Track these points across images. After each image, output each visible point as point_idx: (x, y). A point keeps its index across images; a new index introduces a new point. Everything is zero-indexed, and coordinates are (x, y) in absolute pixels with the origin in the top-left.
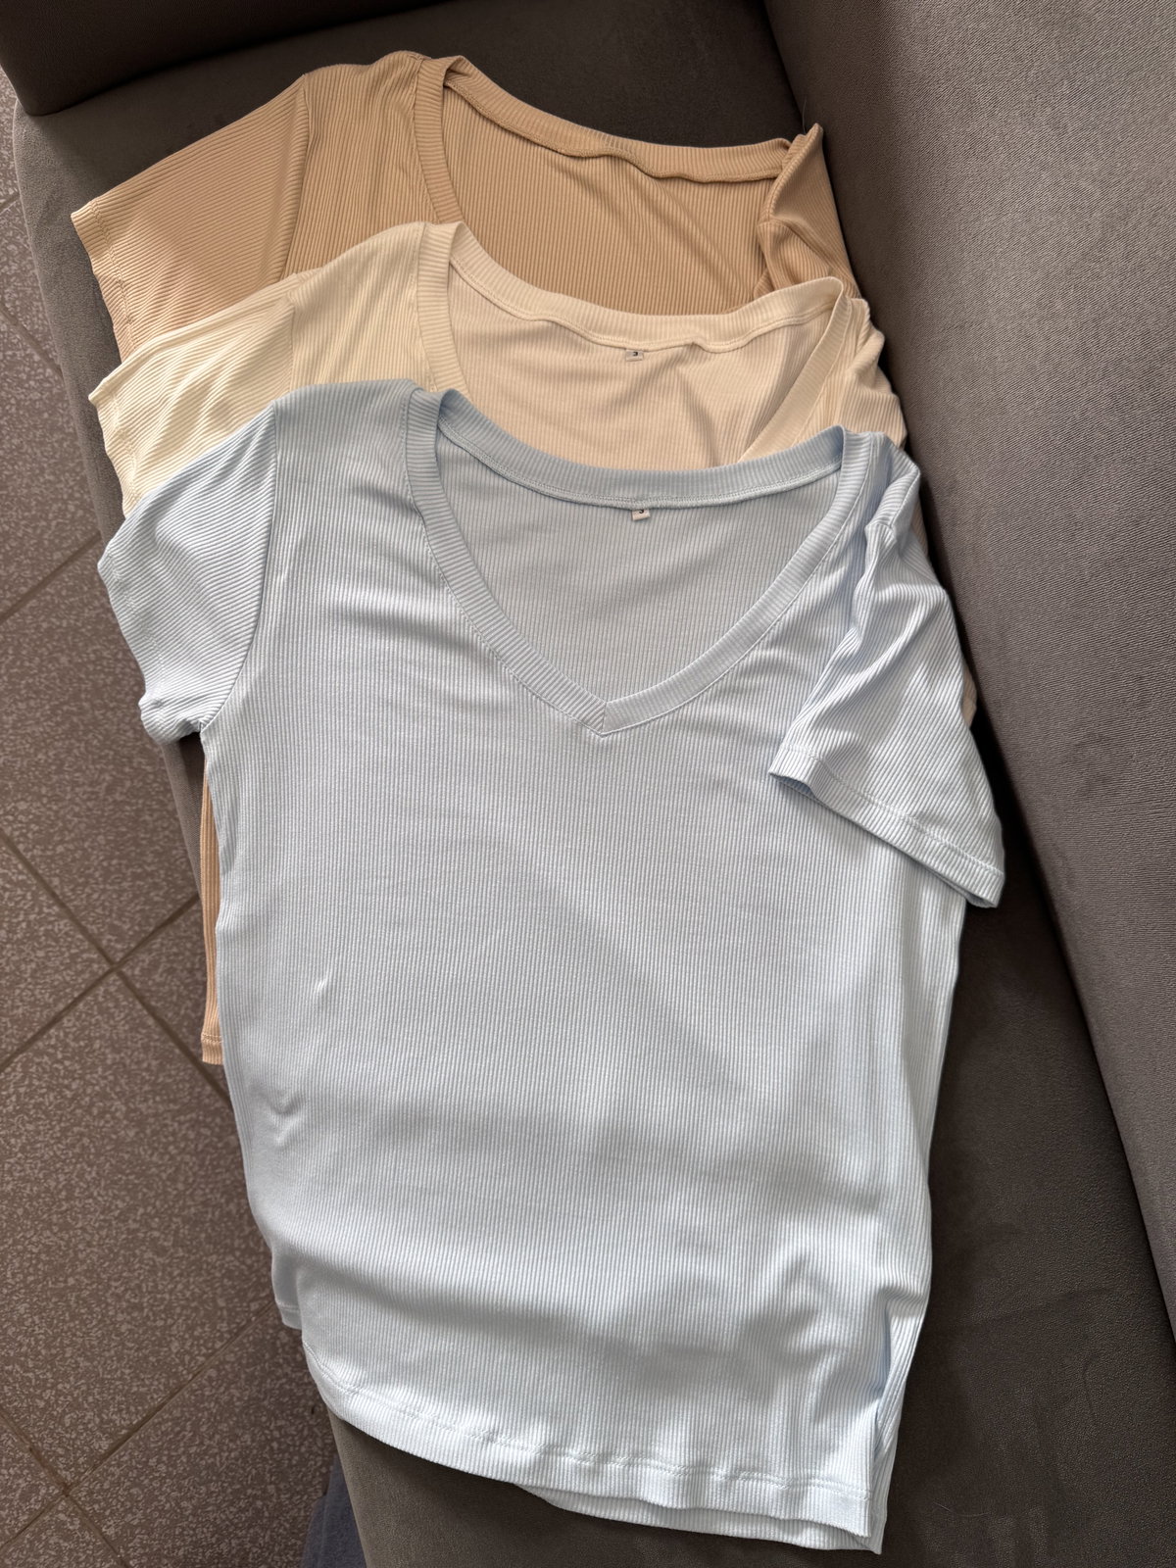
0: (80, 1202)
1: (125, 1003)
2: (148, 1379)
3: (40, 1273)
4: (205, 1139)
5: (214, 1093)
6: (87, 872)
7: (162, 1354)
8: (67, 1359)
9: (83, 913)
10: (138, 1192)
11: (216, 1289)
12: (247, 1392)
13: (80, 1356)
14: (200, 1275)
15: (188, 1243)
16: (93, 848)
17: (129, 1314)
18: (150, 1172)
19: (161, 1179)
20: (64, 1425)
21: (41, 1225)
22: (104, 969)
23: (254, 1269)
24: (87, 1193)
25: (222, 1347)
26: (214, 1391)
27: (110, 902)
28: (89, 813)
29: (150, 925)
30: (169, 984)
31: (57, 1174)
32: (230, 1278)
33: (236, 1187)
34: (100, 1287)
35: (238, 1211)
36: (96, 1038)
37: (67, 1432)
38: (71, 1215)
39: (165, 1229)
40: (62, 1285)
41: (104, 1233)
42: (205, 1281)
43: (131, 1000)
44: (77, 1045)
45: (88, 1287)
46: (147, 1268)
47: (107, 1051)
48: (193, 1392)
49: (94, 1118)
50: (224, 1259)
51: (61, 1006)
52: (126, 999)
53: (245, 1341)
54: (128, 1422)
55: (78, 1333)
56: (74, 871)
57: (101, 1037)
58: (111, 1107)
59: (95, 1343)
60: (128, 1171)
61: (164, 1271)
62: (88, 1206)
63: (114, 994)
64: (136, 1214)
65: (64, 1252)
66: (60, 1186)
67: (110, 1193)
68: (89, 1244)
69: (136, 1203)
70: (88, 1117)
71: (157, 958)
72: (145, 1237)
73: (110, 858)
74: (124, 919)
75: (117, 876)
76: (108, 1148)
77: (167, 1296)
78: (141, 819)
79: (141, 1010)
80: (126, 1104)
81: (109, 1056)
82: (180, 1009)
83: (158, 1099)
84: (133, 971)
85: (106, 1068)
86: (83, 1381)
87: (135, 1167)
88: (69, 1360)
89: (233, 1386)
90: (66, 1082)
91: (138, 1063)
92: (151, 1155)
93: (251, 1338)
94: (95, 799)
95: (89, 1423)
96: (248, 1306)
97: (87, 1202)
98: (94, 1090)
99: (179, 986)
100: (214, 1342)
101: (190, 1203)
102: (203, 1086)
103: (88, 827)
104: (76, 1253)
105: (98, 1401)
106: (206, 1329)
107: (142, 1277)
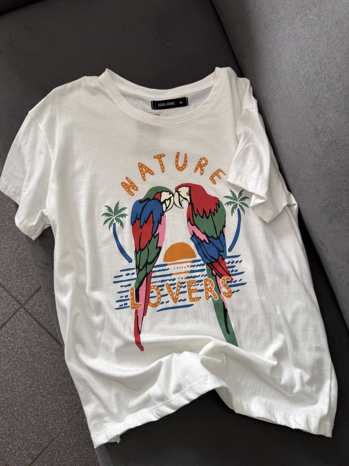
0: (16, 383)
1: (26, 317)
2: (42, 438)
3: (5, 407)
4: (55, 359)
5: (57, 344)
6: (11, 276)
7: (46, 430)
8: (16, 434)
9: (11, 290)
10: (35, 378)
11: (62, 407)
12: (75, 440)
13: (20, 433)
14: (57, 403)
15: (52, 393)
16: (12, 268)
17: (35, 418)
18: (38, 371)
19: (42, 373)
20: (16, 456)
21: (4, 391)
22: (18, 307)
23: (74, 399)
24: (18, 380)
25: (65, 426)
26: (64, 440)
27: (19, 285)
28: (10, 257)
29: (32, 292)
30: (40, 310)
31: (8, 374)
32: (66, 403)
33: (66, 373)
34: (24, 410)
35: (67, 381)
36: (18, 329)
37: (17, 458)
38: (13, 387)
39: (44, 389)
40: (12, 410)
41: (24, 392)
42: (58, 405)
43: (28, 316)
44: (11, 332)
45: (21, 410)
46: (39, 402)
47: (22, 333)
48: (57, 441)
49: (19, 355)
50: (64, 397)
51: (6, 320)
52: (26, 316)
53: (73, 423)
54: (37, 453)
55: (19, 425)
56: (7, 276)
57: (19, 329)
58: (24, 351)
59: (24, 428)
60: (31, 371)
61: (45, 403)
62: (19, 384)
63: (23, 314)
64: (34, 385)
65: (12, 399)
66: (9, 378)
67: (26, 379)
68: (20, 396)
69: (34, 381)
70: (17, 355)
71: (35, 302)
72: (38, 392)
73: (18, 271)
74: (24, 290)
75: (21, 276)
76: (24, 364)
77: (46, 411)
78: (27, 258)
79: (31, 319)
80: (29, 350)
81: (22, 335)
82: (44, 318)
83: (39, 347)
84: (28, 307)
85: (22, 338)
86: (21, 441)
87: (33, 370)
88: (17, 434)
89: (70, 438)
90: (9, 344)
91: (32, 336)
92: (38, 365)
93: (75, 422)
94: (12, 253)
95: (24, 454)
96: (73, 412)
97: (18, 382)
98: (18, 346)
99: (43, 310)
100: (63, 424)
101: (51, 380)
102: (53, 342)
103: (10, 262)
104: (16, 400)
105: (27, 447)
106: (60, 420)
107: (38, 405)
